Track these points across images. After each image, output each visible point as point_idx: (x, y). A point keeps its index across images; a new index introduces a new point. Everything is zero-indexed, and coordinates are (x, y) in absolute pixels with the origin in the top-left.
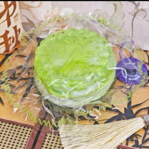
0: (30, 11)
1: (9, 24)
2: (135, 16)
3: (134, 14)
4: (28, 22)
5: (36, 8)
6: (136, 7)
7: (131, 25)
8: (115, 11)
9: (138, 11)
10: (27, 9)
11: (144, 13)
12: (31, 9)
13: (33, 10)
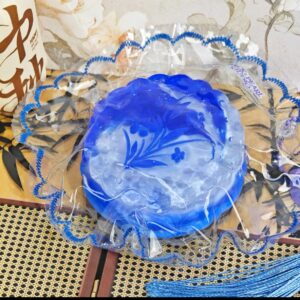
0: (59, 19)
1: (22, 56)
2: (270, 25)
3: (268, 21)
4: (56, 41)
5: (70, 13)
6: (273, 9)
7: (264, 42)
8: (231, 15)
9: (277, 15)
10: (53, 17)
11: (290, 19)
12: (60, 15)
13: (65, 18)
